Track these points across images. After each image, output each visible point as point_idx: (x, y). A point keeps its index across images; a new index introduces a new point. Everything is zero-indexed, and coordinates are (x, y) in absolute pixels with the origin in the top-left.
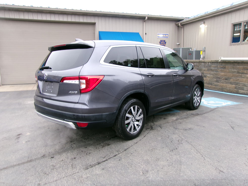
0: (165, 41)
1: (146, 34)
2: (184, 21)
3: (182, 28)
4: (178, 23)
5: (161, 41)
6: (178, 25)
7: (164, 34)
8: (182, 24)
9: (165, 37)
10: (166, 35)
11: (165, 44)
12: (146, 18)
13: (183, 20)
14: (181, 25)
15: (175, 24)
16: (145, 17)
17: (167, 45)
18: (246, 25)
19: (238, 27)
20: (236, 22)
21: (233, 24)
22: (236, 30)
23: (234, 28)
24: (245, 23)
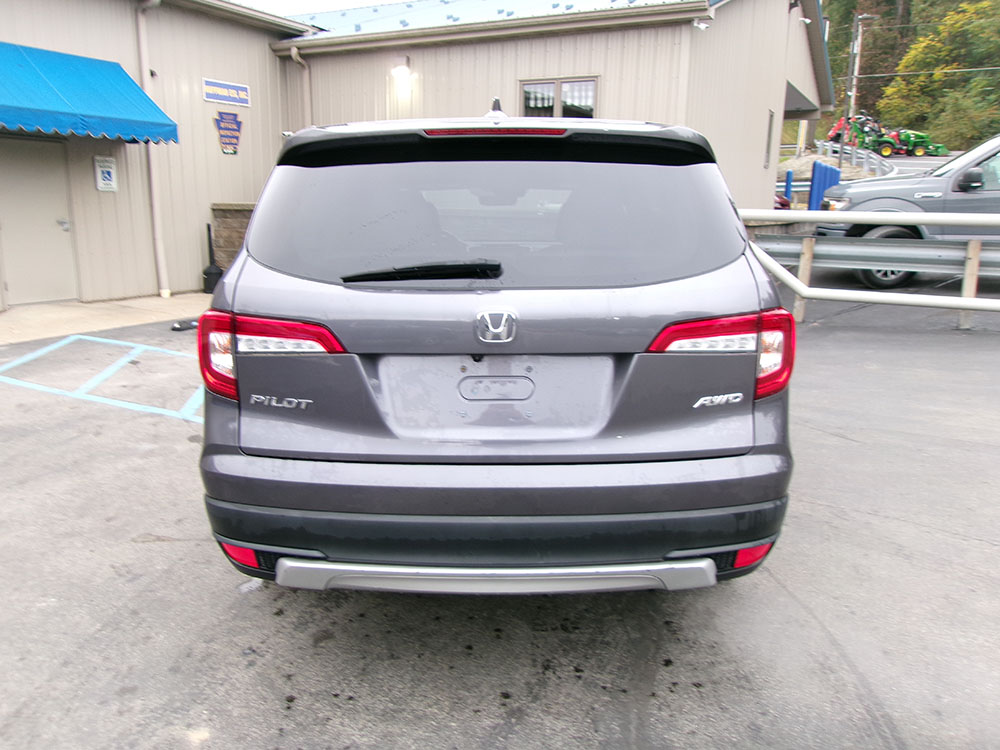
0: (236, 116)
1: (153, 74)
2: (306, 43)
3: (303, 68)
4: (285, 43)
5: (220, 114)
6: (286, 53)
7: (233, 87)
8: (302, 52)
9: (234, 100)
10: (238, 89)
11: (239, 129)
13: (298, 34)
14: (301, 56)
15: (270, 45)
17: (245, 135)
18: (569, 94)
19: (539, 96)
20: (537, 75)
21: (524, 83)
22: (532, 104)
23: (527, 99)
24: (566, 87)
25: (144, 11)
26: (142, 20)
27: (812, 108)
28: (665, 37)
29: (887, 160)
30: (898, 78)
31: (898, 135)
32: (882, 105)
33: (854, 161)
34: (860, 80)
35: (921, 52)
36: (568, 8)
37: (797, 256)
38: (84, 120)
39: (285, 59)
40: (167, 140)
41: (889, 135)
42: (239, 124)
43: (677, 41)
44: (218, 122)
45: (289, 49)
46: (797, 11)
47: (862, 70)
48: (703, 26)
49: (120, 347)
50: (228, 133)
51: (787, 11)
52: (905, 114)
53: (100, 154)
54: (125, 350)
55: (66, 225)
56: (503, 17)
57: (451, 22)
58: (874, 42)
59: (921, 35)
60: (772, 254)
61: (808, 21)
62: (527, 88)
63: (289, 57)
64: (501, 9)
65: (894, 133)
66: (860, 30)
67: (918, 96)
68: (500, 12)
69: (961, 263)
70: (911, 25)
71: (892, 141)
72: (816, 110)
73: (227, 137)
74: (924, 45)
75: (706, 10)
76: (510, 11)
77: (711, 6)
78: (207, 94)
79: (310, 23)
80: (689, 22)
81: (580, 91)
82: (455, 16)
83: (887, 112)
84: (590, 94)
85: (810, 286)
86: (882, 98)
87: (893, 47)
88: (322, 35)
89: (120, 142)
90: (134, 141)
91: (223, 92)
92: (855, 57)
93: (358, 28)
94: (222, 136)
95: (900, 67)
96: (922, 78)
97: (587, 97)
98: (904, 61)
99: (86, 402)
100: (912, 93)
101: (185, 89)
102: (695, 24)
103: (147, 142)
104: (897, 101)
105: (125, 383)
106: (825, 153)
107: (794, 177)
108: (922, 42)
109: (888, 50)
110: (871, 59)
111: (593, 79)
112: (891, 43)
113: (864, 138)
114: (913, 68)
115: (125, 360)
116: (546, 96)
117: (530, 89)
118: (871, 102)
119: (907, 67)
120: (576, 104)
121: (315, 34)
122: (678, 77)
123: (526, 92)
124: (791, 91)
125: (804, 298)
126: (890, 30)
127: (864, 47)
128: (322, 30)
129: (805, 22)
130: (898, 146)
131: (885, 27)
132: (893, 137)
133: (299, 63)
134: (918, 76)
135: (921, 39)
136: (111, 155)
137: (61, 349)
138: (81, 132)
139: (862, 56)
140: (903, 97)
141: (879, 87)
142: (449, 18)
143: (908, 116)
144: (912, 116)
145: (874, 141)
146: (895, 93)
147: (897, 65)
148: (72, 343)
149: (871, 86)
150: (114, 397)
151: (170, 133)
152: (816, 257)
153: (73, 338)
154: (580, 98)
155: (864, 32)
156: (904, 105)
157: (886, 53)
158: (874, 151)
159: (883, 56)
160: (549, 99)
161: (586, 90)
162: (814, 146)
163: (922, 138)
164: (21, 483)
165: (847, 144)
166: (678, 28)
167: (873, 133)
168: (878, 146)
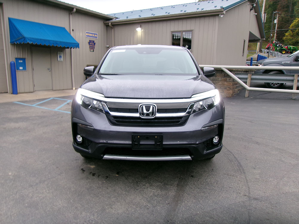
0: (94, 41)
1: (73, 30)
2: (113, 21)
3: (112, 28)
4: (108, 22)
5: (90, 41)
7: (93, 34)
8: (112, 24)
9: (94, 37)
10: (95, 34)
11: (95, 45)
12: (75, 10)
13: (111, 19)
15: (103, 22)
16: (73, 9)
17: (96, 46)
18: (185, 35)
19: (177, 35)
20: (176, 30)
21: (172, 32)
22: (175, 38)
23: (173, 36)
24: (184, 33)
25: (71, 14)
26: (71, 16)
27: (258, 39)
28: (211, 20)
29: (284, 55)
30: (290, 30)
31: (288, 47)
32: (284, 39)
33: (273, 55)
34: (277, 31)
35: (297, 23)
36: (185, 11)
37: (247, 79)
38: (56, 42)
39: (107, 26)
40: (76, 48)
41: (285, 47)
42: (95, 44)
43: (215, 20)
44: (89, 43)
45: (109, 23)
46: (253, 11)
47: (278, 28)
48: (222, 16)
49: (64, 100)
50: (92, 46)
51: (250, 11)
52: (292, 41)
53: (59, 51)
54: (66, 101)
55: (50, 70)
56: (167, 14)
57: (152, 16)
58: (282, 19)
59: (297, 17)
60: (240, 78)
61: (256, 14)
62: (173, 34)
63: (109, 25)
64: (166, 12)
65: (286, 47)
66: (277, 16)
67: (296, 36)
68: (166, 13)
69: (293, 81)
70: (294, 14)
71: (286, 49)
72: (260, 40)
73: (91, 47)
74: (298, 20)
75: (223, 12)
76: (169, 12)
77: (224, 10)
78: (87, 36)
79: (114, 16)
80: (218, 15)
81: (188, 34)
82: (154, 14)
83: (286, 41)
84: (191, 35)
85: (250, 87)
86: (284, 36)
87: (288, 21)
88: (117, 20)
89: (65, 48)
90: (68, 48)
91: (91, 35)
92: (276, 24)
93: (127, 17)
94: (90, 47)
95: (290, 27)
96: (297, 30)
97: (190, 36)
98: (291, 25)
99: (58, 112)
100: (294, 35)
101: (81, 34)
102: (220, 16)
103: (71, 48)
104: (289, 37)
105: (66, 108)
106: (265, 53)
107: (253, 60)
108: (297, 19)
109: (287, 22)
110: (281, 25)
111: (191, 31)
112: (288, 20)
113: (277, 48)
114: (294, 27)
115: (66, 103)
116: (178, 36)
117: (174, 34)
118: (281, 38)
119: (292, 27)
120: (187, 38)
121: (115, 19)
122: (215, 30)
123: (173, 35)
124: (251, 34)
125: (248, 90)
126: (287, 16)
127: (278, 21)
128: (117, 18)
129: (255, 14)
130: (287, 51)
131: (286, 15)
132: (286, 48)
133: (111, 27)
134: (296, 29)
135: (297, 18)
136: (62, 52)
137: (49, 100)
138: (55, 45)
139: (278, 24)
140: (291, 36)
141: (284, 33)
142: (152, 14)
143: (293, 42)
144: (294, 42)
145: (280, 49)
146: (288, 35)
147: (289, 26)
148: (51, 100)
149: (281, 33)
150: (64, 111)
151: (77, 46)
152: (252, 79)
153: (52, 98)
154: (188, 36)
155: (279, 17)
156: (291, 38)
157: (286, 23)
158: (280, 52)
159: (285, 24)
160: (179, 36)
161: (190, 34)
162: (262, 51)
163: (295, 48)
164: (46, 126)
165: (271, 50)
166: (215, 17)
167: (280, 47)
168: (281, 51)
